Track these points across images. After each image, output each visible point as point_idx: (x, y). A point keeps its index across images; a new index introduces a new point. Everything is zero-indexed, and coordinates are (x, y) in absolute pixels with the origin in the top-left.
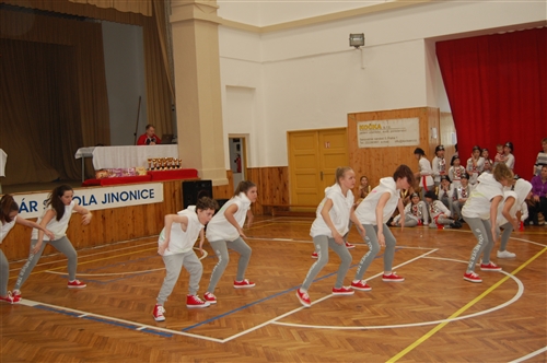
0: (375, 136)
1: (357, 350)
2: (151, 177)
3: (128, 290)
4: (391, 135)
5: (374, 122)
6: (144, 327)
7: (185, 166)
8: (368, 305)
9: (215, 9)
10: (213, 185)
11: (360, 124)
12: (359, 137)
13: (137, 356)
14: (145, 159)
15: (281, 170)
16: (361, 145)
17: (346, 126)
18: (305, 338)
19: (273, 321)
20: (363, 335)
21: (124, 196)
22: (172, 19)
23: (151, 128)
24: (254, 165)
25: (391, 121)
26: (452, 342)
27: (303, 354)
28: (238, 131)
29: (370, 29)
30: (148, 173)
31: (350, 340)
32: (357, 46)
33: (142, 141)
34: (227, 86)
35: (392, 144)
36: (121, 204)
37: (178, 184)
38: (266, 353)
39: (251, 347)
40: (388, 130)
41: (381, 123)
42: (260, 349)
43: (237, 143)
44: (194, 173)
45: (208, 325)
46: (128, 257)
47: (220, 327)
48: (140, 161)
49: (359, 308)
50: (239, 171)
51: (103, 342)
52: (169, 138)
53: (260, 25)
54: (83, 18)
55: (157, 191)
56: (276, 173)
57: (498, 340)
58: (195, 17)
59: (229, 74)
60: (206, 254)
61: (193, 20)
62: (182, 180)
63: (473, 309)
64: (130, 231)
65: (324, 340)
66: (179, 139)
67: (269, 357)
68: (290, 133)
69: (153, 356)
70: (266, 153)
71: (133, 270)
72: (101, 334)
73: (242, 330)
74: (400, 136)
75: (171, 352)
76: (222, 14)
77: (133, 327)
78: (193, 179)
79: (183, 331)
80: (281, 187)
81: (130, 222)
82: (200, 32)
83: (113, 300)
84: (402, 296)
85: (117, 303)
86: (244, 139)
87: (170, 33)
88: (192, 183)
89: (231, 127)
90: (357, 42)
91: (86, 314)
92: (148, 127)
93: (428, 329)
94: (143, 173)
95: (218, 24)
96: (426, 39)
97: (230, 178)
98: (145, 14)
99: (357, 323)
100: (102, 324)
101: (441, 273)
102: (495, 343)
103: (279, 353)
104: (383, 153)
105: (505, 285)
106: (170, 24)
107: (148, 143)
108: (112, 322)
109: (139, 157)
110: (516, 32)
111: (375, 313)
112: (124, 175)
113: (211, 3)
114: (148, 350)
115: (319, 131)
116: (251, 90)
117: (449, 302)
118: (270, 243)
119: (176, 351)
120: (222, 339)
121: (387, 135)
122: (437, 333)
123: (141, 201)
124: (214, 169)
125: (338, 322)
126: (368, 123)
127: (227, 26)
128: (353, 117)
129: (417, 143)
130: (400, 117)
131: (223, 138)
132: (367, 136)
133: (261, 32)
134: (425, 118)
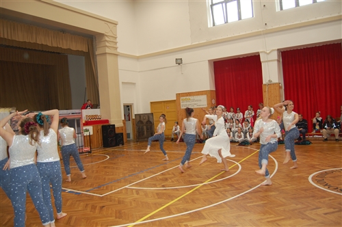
0: (188, 103)
1: (159, 198)
2: (87, 124)
4: (195, 103)
5: (187, 97)
6: (70, 190)
7: (104, 118)
8: (171, 178)
9: (116, 48)
10: (116, 126)
11: (181, 98)
12: (181, 104)
14: (85, 115)
16: (182, 108)
17: (175, 99)
18: (138, 193)
19: (127, 187)
20: (164, 191)
22: (97, 53)
25: (195, 97)
26: (201, 193)
28: (128, 102)
29: (185, 56)
30: (86, 122)
31: (157, 194)
32: (179, 64)
34: (122, 82)
35: (196, 107)
37: (100, 126)
39: (113, 198)
40: (194, 100)
41: (191, 98)
42: (117, 199)
44: (107, 121)
45: (98, 189)
47: (103, 190)
49: (166, 179)
50: (129, 120)
52: (96, 105)
53: (138, 55)
54: (59, 53)
55: (90, 130)
57: (221, 192)
58: (107, 52)
59: (123, 77)
60: (109, 157)
61: (106, 53)
62: (102, 125)
63: (216, 179)
65: (146, 194)
66: (101, 106)
67: (119, 202)
68: (151, 103)
69: (68, 203)
73: (112, 190)
74: (199, 103)
75: (77, 201)
76: (119, 50)
77: (65, 191)
78: (107, 124)
79: (86, 191)
82: (109, 58)
84: (188, 174)
86: (131, 106)
87: (96, 59)
88: (106, 126)
89: (125, 100)
90: (179, 62)
92: (88, 101)
93: (193, 188)
95: (117, 55)
96: (209, 61)
97: (124, 123)
98: (85, 51)
99: (163, 186)
101: (209, 163)
102: (219, 193)
103: (124, 200)
105: (233, 168)
106: (96, 55)
110: (247, 57)
111: (173, 182)
113: (115, 46)
114: (67, 200)
115: (162, 102)
116: (134, 84)
117: (207, 176)
118: (138, 152)
119: (80, 201)
120: (101, 195)
121: (193, 103)
122: (196, 190)
124: (117, 120)
125: (155, 186)
126: (185, 98)
127: (122, 56)
128: (179, 95)
129: (206, 106)
130: (198, 95)
131: (120, 105)
132: (185, 103)
133: (138, 58)
134: (209, 95)
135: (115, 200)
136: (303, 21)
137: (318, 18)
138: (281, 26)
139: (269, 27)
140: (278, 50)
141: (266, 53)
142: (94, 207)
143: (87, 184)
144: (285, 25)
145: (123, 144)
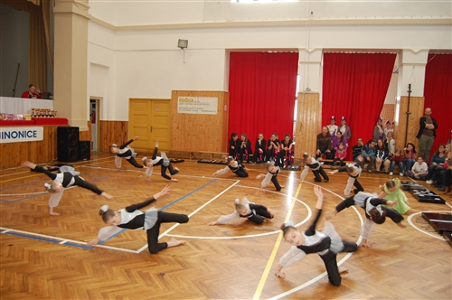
0: (189, 106)
1: (241, 256)
2: (35, 122)
3: (36, 209)
4: (200, 107)
5: (189, 98)
6: (65, 241)
7: (61, 117)
9: (87, 8)
10: (80, 130)
11: (179, 98)
12: (179, 106)
13: (73, 269)
14: (30, 108)
15: (123, 124)
16: (179, 112)
17: (170, 98)
18: (198, 247)
19: (165, 234)
21: (14, 135)
22: (56, 10)
23: (33, 87)
24: (105, 119)
25: (200, 98)
27: (206, 261)
28: (96, 95)
29: (193, 38)
30: (32, 119)
31: (231, 248)
32: (182, 48)
33: (26, 95)
34: (91, 64)
35: (200, 112)
36: (12, 140)
37: (54, 128)
38: (178, 261)
40: (198, 103)
41: (195, 99)
42: (170, 257)
43: (94, 103)
44: (65, 121)
45: (117, 239)
46: (22, 181)
47: (128, 240)
48: (25, 110)
50: (94, 122)
51: (36, 257)
52: (47, 95)
53: (116, 25)
55: (39, 133)
56: (119, 126)
58: (75, 9)
59: (94, 55)
61: (72, 13)
62: (57, 126)
64: (18, 160)
65: (212, 248)
66: (55, 96)
67: (182, 264)
68: (131, 100)
69: (87, 268)
70: (113, 111)
71: (30, 191)
72: (31, 248)
74: (205, 108)
75: (101, 263)
76: (90, 12)
77: (56, 242)
78: (65, 125)
80: (123, 134)
81: (18, 154)
82: (75, 20)
83: (26, 217)
85: (31, 220)
86: (99, 101)
87: (53, 20)
88: (65, 128)
89: (92, 92)
90: (183, 45)
91: (8, 230)
92: (30, 86)
94: (29, 119)
95: (88, 19)
96: (226, 50)
97: (89, 126)
98: (34, 2)
99: (226, 234)
100: (28, 239)
103: (187, 260)
104: (193, 118)
106: (53, 14)
107: (30, 97)
108: (34, 237)
109: (24, 107)
112: (14, 119)
113: (85, 4)
114: (80, 262)
115: (151, 100)
116: (106, 68)
119: (106, 262)
120: (136, 250)
121: (197, 106)
123: (27, 139)
124: (79, 120)
126: (185, 98)
127: (94, 22)
128: (176, 93)
129: (216, 113)
130: (206, 96)
131: (86, 98)
132: (184, 106)
133: (116, 30)
134: (222, 98)
135: (169, 260)
136: (360, 18)
137: (377, 18)
138: (331, 19)
139: (315, 18)
140: (323, 50)
141: (308, 52)
142: (145, 277)
143: (88, 229)
144: (336, 19)
145: (89, 159)
